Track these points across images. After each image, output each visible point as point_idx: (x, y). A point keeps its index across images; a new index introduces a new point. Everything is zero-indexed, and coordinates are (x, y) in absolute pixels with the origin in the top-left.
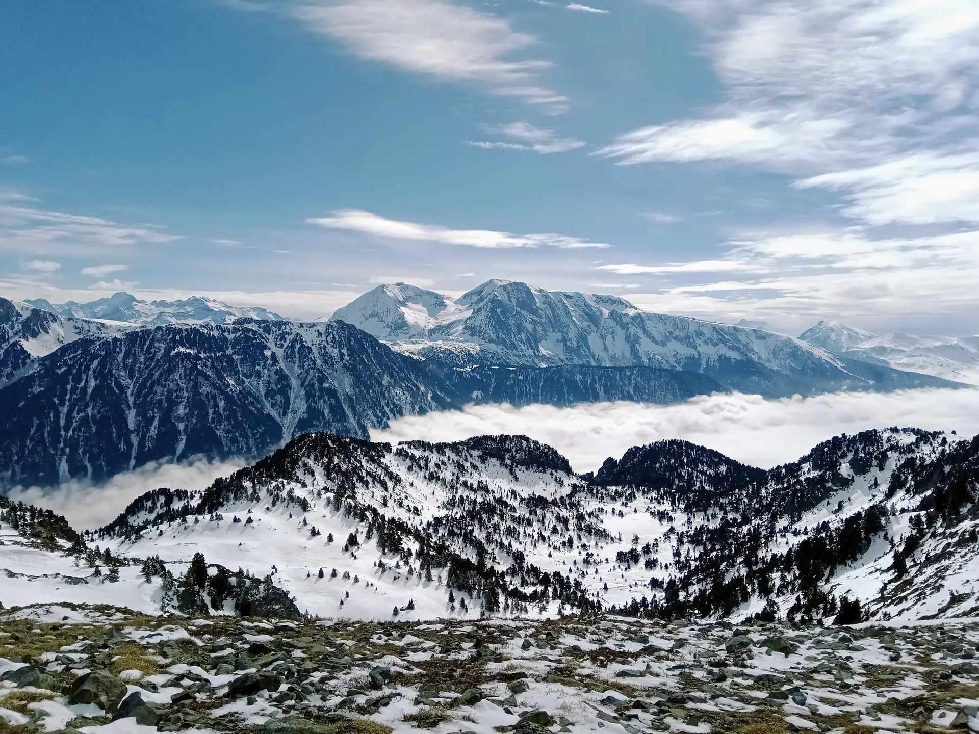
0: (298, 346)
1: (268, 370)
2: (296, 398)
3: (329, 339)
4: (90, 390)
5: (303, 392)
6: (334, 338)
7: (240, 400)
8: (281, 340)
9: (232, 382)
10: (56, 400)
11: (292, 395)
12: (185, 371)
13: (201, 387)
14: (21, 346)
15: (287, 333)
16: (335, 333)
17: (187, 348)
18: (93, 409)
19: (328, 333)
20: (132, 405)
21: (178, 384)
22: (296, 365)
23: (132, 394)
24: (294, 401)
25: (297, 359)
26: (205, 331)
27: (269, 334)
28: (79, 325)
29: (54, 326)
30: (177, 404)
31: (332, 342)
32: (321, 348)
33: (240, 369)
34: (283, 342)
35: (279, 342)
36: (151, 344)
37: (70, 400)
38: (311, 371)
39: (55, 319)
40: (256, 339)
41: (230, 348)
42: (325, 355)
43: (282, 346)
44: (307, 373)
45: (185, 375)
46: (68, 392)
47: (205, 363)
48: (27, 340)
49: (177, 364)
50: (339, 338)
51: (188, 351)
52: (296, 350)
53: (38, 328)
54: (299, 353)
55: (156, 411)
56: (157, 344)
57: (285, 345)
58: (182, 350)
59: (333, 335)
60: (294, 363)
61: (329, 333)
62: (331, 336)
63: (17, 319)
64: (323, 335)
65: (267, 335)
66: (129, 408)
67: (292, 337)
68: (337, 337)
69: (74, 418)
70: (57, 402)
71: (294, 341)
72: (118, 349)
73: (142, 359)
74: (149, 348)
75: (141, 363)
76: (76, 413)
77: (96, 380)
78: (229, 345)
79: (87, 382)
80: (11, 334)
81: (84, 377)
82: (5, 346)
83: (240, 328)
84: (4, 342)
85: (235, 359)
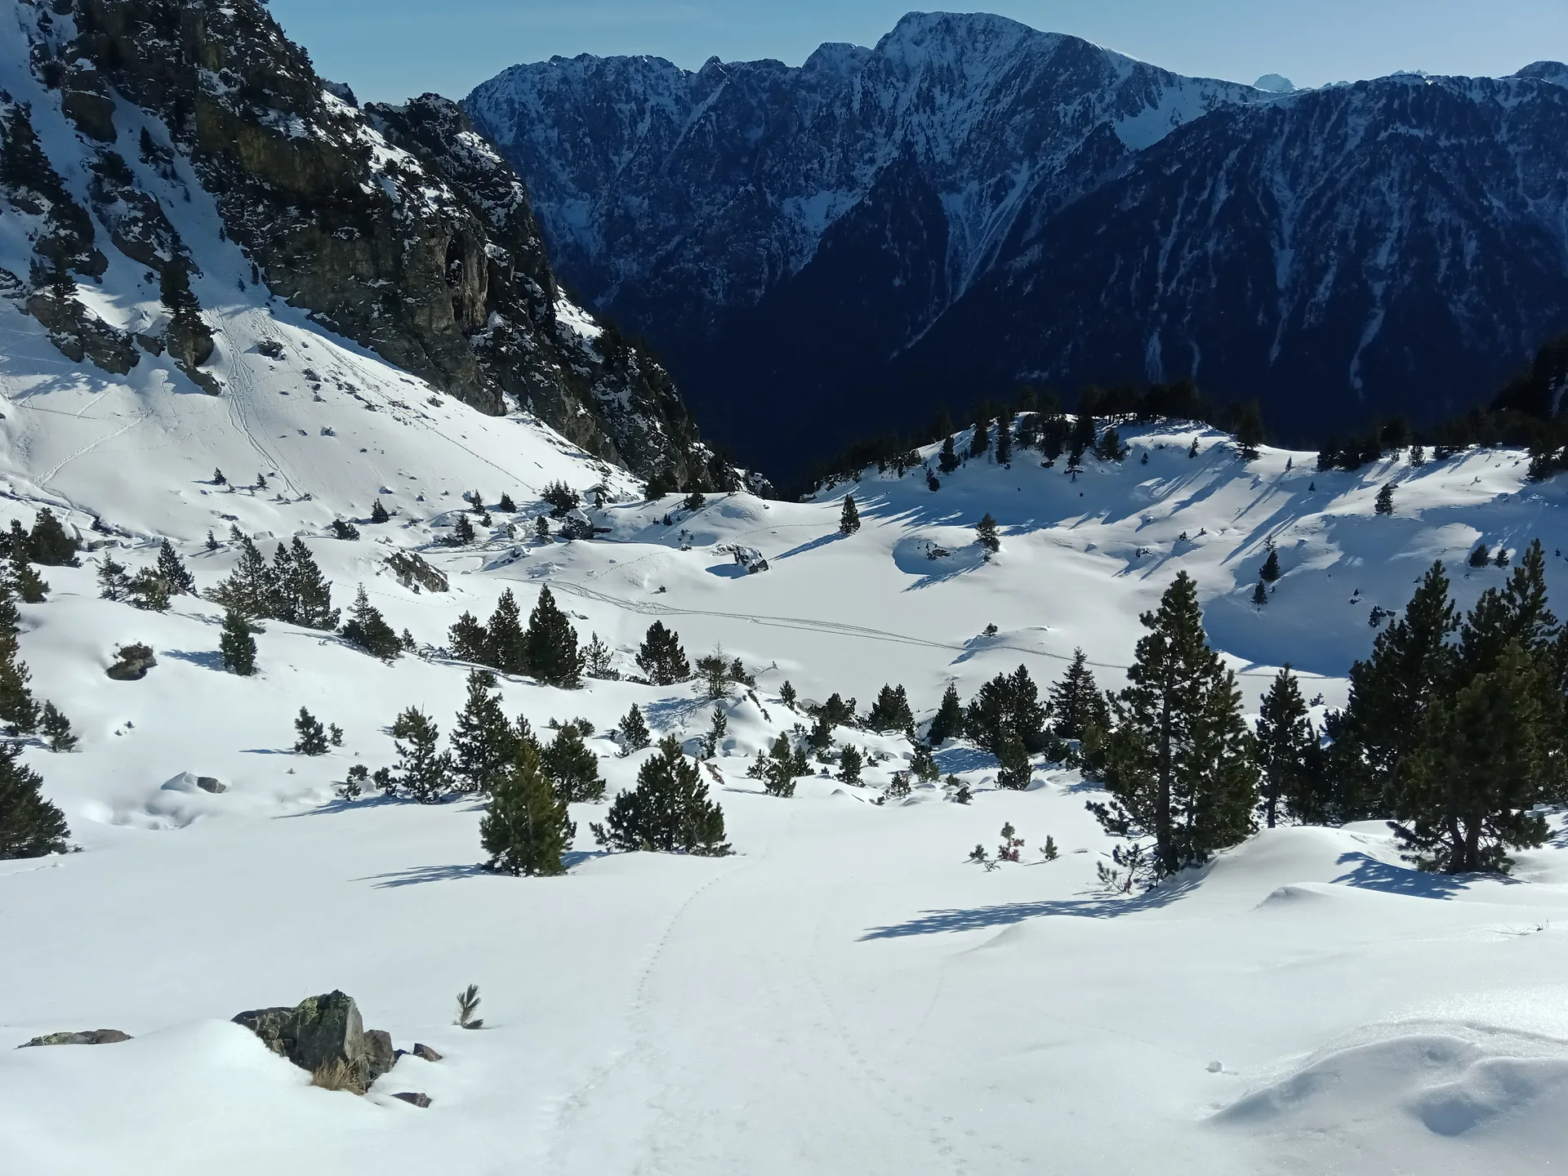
4: (1216, 208)
7: (1512, 242)
9: (1498, 203)
10: (1156, 223)
12: (1403, 175)
13: (1430, 210)
14: (1112, 131)
17: (1413, 127)
18: (1218, 242)
20: (1287, 241)
21: (1384, 202)
23: (1291, 219)
26: (1455, 90)
28: (1209, 91)
29: (1168, 93)
30: (1376, 243)
33: (1520, 175)
36: (1340, 118)
37: (1179, 225)
39: (1170, 82)
41: (1504, 129)
45: (1402, 182)
46: (1179, 210)
47: (1446, 158)
48: (1122, 120)
49: (1389, 159)
51: (1415, 132)
53: (1141, 100)
55: (1332, 254)
56: (1351, 120)
58: (1402, 129)
63: (1111, 83)
66: (1282, 246)
69: (1183, 258)
70: (1158, 227)
72: (1276, 130)
73: (1319, 150)
74: (1336, 126)
75: (1316, 158)
76: (1186, 250)
77: (1229, 188)
78: (1502, 124)
79: (1213, 192)
80: (1098, 111)
81: (1209, 182)
82: (1087, 131)
83: (1535, 85)
84: (1086, 125)
85: (1512, 153)
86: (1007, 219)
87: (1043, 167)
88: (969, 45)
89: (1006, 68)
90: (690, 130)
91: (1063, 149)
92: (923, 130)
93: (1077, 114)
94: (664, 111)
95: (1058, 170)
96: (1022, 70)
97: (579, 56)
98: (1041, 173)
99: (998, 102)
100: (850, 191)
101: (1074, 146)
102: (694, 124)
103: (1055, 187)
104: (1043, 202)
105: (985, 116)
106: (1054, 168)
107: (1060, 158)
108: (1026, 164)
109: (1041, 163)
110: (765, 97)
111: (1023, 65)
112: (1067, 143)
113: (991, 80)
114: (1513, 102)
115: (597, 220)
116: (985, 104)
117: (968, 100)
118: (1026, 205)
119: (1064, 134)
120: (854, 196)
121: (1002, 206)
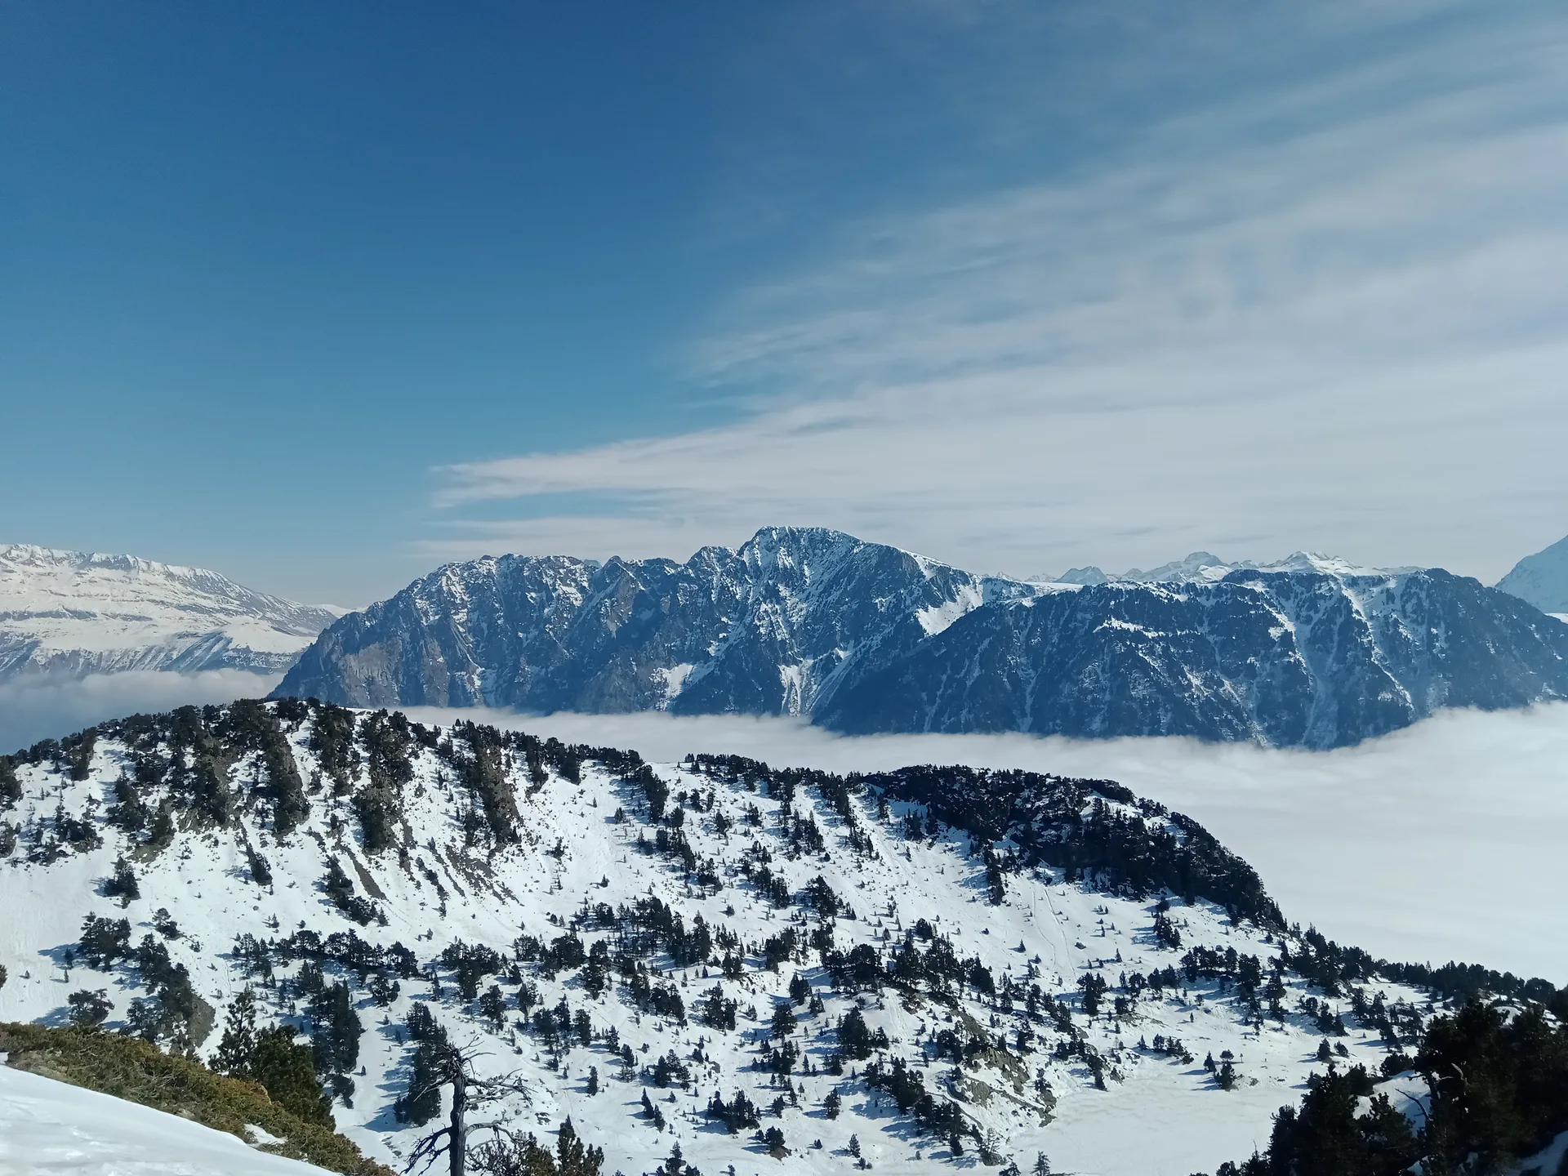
0: (1340, 620)
1: (1273, 664)
2: (1317, 719)
3: (1409, 607)
4: (969, 683)
5: (1334, 708)
6: (1419, 604)
7: (1203, 714)
8: (1309, 609)
9: (1196, 682)
10: (924, 695)
11: (1312, 713)
12: (1112, 660)
13: (1134, 688)
14: (916, 619)
15: (1322, 596)
16: (1423, 595)
17: (1126, 622)
18: (969, 712)
19: (1406, 595)
20: (1028, 710)
21: (1097, 681)
22: (1332, 656)
23: (1032, 693)
24: (1315, 724)
25: (1335, 644)
26: (1164, 593)
27: (1288, 599)
28: (997, 589)
29: (965, 590)
30: (1093, 714)
31: (1414, 612)
32: (1387, 624)
33: (1218, 658)
34: (1312, 613)
35: (1304, 613)
36: (1070, 615)
37: (942, 696)
38: (1358, 668)
39: (966, 582)
40: (1256, 608)
41: (1206, 624)
42: (1391, 640)
43: (1309, 620)
44: (1350, 671)
45: (1111, 666)
46: (942, 686)
47: (1152, 647)
48: (927, 611)
49: (1102, 647)
50: (1432, 603)
51: (1125, 626)
52: (1336, 628)
53: (942, 594)
54: (1340, 634)
55: (1058, 721)
56: (1079, 616)
57: (1316, 617)
58: (1116, 623)
59: (1419, 599)
60: (1329, 652)
61: (1411, 596)
62: (1414, 601)
63: (919, 582)
64: (1397, 601)
65: (1282, 601)
66: (1024, 715)
67: (1330, 603)
68: (1426, 604)
69: (944, 724)
70: (926, 698)
71: (1335, 610)
72: (1022, 623)
73: (1055, 640)
74: (1067, 621)
75: (1053, 645)
76: (946, 716)
77: (981, 669)
78: (1204, 618)
79: (968, 672)
80: (908, 602)
81: (967, 662)
82: (898, 618)
83: (1229, 589)
84: (899, 614)
85: (1212, 641)
86: (832, 687)
87: (864, 646)
88: (810, 551)
89: (837, 569)
90: (589, 612)
91: (881, 632)
92: (768, 616)
93: (892, 605)
94: (568, 598)
95: (875, 648)
96: (848, 573)
97: (505, 556)
98: (863, 650)
99: (830, 595)
100: (705, 663)
101: (889, 629)
102: (593, 607)
103: (871, 661)
104: (862, 673)
105: (819, 606)
106: (870, 647)
107: (877, 639)
108: (852, 642)
109: (863, 643)
110: (655, 587)
111: (850, 567)
112: (884, 628)
113: (826, 577)
114: (1212, 601)
115: (500, 686)
116: (819, 597)
117: (806, 592)
118: (848, 676)
119: (881, 620)
120: (708, 667)
121: (830, 675)
